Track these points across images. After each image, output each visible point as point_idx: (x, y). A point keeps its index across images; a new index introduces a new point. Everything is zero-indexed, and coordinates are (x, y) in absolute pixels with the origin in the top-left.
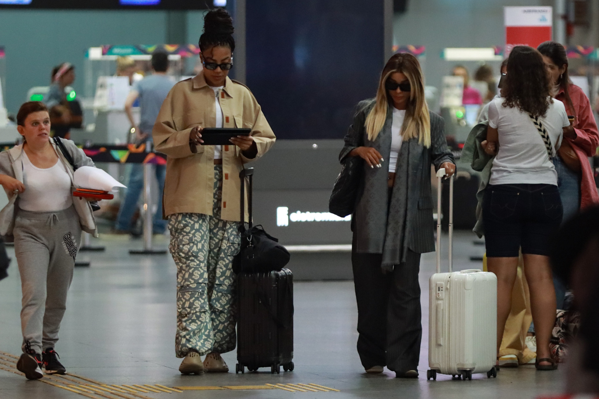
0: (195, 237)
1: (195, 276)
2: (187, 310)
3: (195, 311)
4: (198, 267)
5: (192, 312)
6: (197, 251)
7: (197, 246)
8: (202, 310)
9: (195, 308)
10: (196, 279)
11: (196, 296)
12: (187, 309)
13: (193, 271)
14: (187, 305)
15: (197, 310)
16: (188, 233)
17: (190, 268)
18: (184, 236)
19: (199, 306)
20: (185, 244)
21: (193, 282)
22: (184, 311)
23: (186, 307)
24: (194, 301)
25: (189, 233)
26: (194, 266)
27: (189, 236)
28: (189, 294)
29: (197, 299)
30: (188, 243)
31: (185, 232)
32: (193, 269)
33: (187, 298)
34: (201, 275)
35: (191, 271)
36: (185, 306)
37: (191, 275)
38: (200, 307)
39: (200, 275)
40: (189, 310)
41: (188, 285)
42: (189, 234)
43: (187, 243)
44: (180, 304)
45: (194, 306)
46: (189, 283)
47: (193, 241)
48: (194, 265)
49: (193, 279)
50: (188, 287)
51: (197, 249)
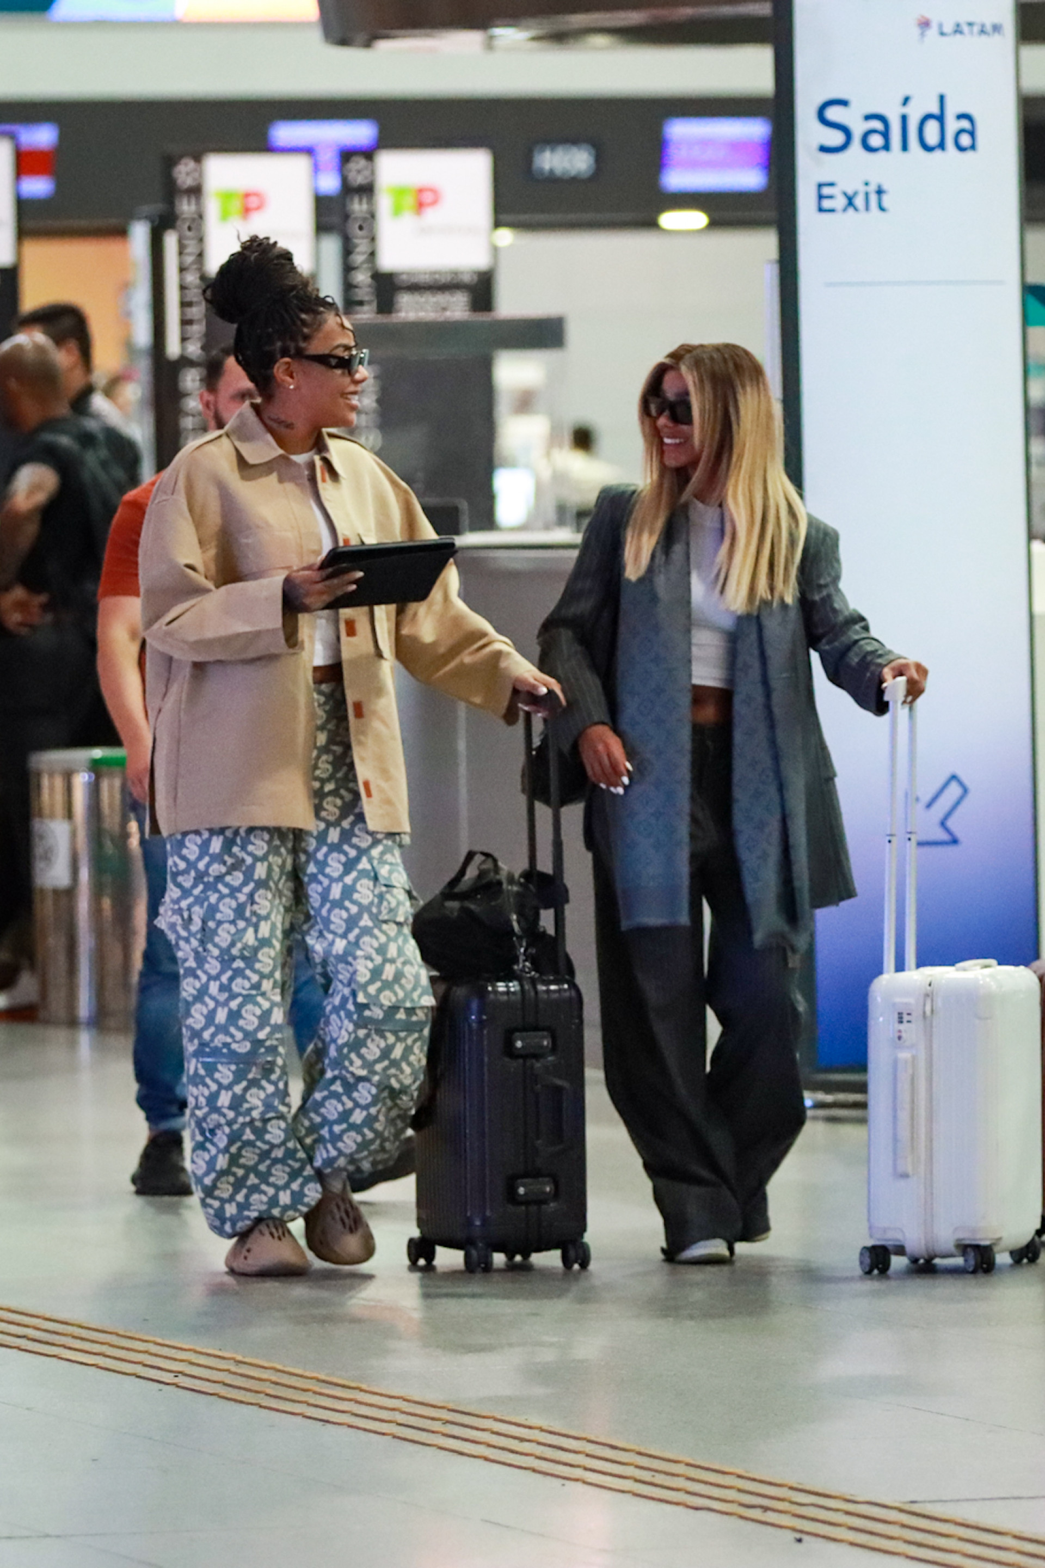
0: (253, 902)
1: (245, 1019)
2: (224, 1116)
3: (248, 1119)
4: (254, 992)
5: (241, 1120)
6: (256, 944)
7: (256, 931)
8: (268, 1112)
9: (250, 1110)
10: (250, 1028)
11: (250, 1076)
12: (225, 1111)
13: (241, 1006)
14: (224, 1099)
15: (255, 1114)
16: (234, 891)
17: (233, 996)
18: (222, 897)
19: (259, 1103)
20: (222, 919)
21: (239, 1035)
22: (215, 1116)
23: (222, 1107)
24: (246, 1090)
25: (239, 889)
26: (244, 992)
27: (236, 899)
28: (229, 1069)
29: (254, 1083)
30: (232, 918)
31: (227, 885)
32: (240, 999)
33: (225, 1082)
34: (264, 1018)
35: (234, 1004)
36: (219, 1104)
37: (234, 1016)
38: (264, 1105)
39: (260, 1018)
40: (231, 1114)
41: (226, 1045)
42: (238, 895)
43: (228, 919)
44: (203, 1095)
45: (246, 1106)
46: (229, 1040)
47: (248, 914)
48: (243, 988)
49: (240, 1029)
50: (225, 1051)
51: (256, 938)
